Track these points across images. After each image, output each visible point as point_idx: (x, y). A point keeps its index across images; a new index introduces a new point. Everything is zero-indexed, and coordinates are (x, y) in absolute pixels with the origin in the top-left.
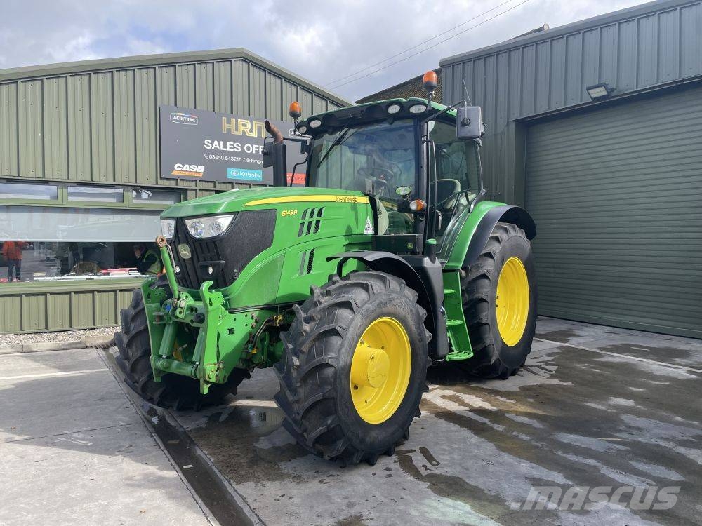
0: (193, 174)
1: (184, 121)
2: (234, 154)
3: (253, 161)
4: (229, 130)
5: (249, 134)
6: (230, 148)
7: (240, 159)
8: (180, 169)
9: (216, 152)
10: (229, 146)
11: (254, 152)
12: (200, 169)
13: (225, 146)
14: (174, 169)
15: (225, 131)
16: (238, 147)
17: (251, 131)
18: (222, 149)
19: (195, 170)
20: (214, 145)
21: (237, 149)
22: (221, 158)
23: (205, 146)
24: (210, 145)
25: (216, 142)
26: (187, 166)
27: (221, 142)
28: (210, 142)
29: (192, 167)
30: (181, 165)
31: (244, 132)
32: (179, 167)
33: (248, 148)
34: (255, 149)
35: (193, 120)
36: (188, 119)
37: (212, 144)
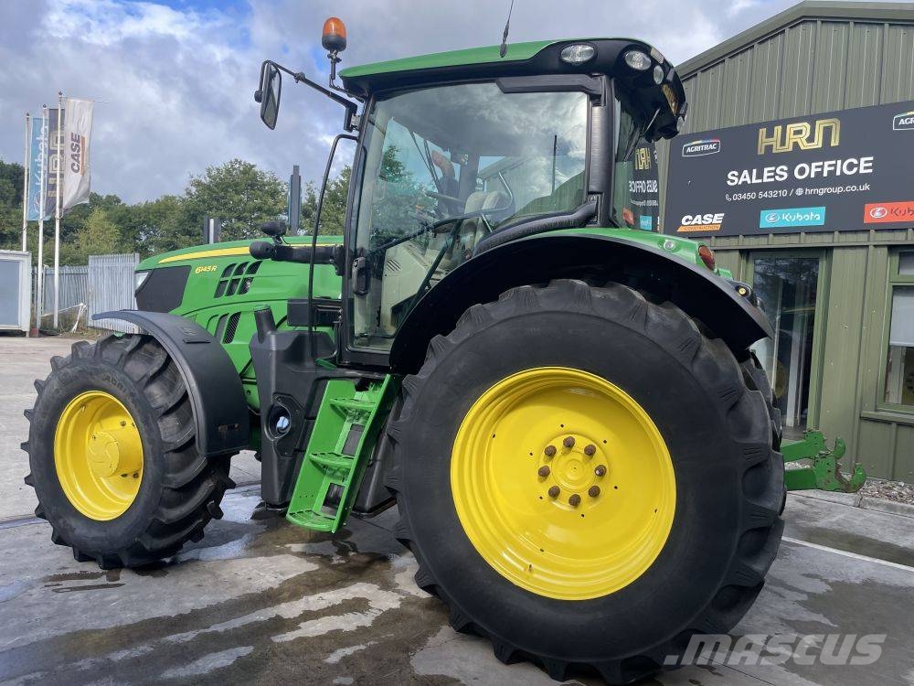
0: (708, 229)
1: (701, 152)
2: (776, 185)
3: (809, 191)
4: (769, 148)
5: (804, 145)
6: (768, 177)
7: (784, 193)
8: (689, 223)
9: (745, 188)
10: (766, 174)
11: (812, 176)
12: (717, 219)
13: (760, 176)
14: (681, 224)
15: (761, 151)
16: (782, 172)
17: (811, 139)
18: (754, 181)
19: (710, 221)
20: (743, 176)
21: (782, 176)
22: (751, 196)
23: (729, 183)
24: (736, 179)
25: (746, 172)
26: (699, 217)
27: (755, 171)
28: (736, 173)
29: (705, 217)
30: (690, 217)
31: (796, 144)
32: (687, 220)
33: (802, 171)
34: (814, 170)
35: (712, 147)
36: (706, 147)
37: (739, 177)
